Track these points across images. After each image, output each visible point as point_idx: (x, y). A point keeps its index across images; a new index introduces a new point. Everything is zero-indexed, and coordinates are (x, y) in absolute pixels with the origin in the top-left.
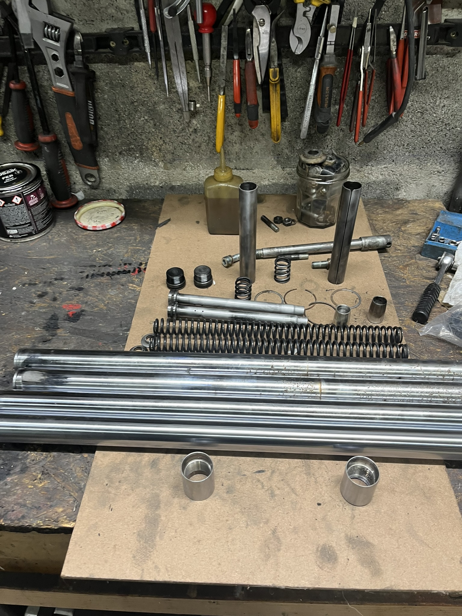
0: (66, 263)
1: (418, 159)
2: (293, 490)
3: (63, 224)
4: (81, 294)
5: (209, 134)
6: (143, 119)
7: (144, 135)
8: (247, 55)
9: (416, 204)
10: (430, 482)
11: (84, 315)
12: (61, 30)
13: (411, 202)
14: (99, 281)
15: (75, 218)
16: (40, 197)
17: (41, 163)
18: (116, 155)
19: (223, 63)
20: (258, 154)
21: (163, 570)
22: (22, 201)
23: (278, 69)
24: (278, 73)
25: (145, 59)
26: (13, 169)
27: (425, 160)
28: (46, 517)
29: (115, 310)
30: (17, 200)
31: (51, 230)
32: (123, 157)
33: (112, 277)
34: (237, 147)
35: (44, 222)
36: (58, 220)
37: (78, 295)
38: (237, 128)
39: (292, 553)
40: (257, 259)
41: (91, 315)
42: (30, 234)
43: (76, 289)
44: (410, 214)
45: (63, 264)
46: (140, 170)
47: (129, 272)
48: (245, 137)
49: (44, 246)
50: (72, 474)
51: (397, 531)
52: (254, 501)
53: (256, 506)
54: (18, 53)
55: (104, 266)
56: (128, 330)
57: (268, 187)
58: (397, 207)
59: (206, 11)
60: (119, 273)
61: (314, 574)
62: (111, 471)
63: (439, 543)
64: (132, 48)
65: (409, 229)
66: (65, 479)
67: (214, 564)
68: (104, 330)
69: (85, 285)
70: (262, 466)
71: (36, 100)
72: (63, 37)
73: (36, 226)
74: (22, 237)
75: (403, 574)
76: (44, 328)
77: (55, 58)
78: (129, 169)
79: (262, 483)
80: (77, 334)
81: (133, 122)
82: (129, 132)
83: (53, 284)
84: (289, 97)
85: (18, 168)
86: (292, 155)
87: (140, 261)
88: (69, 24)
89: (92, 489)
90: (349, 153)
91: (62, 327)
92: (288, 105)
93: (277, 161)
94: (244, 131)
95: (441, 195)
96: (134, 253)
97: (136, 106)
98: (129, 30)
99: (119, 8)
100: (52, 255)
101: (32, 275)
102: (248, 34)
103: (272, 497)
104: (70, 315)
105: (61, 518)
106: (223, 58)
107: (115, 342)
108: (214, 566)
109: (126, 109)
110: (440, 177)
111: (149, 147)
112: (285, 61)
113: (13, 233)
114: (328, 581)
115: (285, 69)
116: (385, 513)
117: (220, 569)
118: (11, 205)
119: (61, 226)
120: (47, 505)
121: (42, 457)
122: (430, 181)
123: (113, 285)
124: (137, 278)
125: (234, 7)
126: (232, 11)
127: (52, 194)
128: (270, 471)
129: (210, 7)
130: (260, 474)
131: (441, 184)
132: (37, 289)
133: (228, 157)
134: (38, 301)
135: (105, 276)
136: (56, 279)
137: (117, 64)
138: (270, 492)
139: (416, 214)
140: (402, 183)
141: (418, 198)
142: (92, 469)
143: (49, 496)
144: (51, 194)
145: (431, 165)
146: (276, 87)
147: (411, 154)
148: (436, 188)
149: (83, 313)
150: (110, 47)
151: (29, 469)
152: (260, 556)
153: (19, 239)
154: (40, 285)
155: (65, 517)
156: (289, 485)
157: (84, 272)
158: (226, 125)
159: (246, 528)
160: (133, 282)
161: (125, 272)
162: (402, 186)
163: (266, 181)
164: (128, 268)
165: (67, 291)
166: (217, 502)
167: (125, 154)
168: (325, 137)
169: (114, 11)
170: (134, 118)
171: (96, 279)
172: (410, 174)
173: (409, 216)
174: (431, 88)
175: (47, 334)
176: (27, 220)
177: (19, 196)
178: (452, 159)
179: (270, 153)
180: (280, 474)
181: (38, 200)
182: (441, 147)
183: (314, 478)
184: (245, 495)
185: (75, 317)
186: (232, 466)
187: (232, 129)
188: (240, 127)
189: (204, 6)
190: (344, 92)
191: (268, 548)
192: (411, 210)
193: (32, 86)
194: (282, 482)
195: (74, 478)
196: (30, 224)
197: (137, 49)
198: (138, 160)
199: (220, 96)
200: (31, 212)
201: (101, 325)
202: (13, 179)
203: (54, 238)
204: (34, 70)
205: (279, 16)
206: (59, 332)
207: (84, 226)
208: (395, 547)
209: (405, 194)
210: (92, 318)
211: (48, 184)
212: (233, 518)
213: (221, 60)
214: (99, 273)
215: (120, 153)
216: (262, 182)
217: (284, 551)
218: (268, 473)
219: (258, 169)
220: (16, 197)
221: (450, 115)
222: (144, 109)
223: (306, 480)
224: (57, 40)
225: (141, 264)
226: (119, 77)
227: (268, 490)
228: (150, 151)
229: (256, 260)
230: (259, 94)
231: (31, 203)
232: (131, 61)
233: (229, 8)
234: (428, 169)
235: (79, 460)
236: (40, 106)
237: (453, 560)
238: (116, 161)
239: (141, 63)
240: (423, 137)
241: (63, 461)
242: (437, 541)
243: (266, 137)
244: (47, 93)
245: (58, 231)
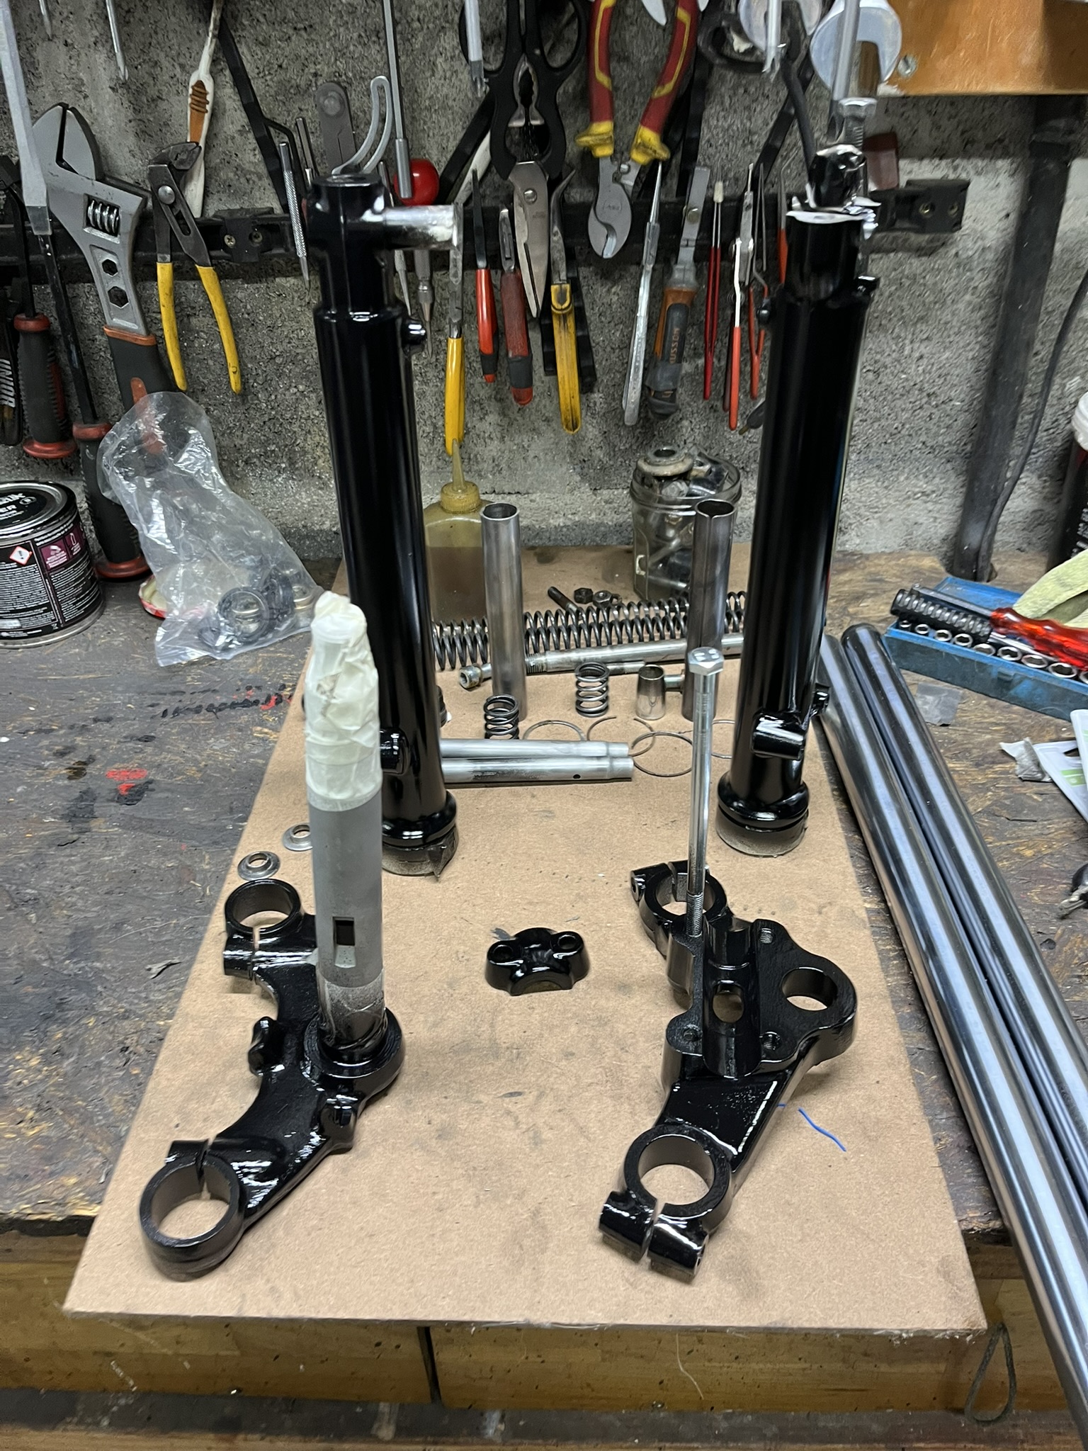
0: (120, 689)
1: (879, 467)
2: (582, 1130)
3: (119, 610)
4: (149, 750)
5: (434, 420)
6: (295, 390)
7: (298, 423)
8: (503, 260)
9: (883, 562)
10: (878, 1108)
11: (153, 790)
12: (120, 211)
13: (871, 559)
14: (190, 721)
15: (140, 594)
16: (72, 552)
17: (77, 486)
18: (238, 466)
19: (455, 275)
20: (539, 460)
21: (288, 1295)
22: (32, 556)
23: (568, 287)
24: (568, 294)
25: (297, 272)
26: (17, 494)
27: (893, 470)
28: (39, 1197)
29: (222, 780)
30: (21, 555)
31: (93, 623)
32: (252, 470)
33: (219, 714)
34: (494, 448)
35: (79, 604)
36: (110, 602)
37: (142, 751)
38: (493, 406)
39: (571, 1255)
40: (529, 674)
41: (168, 790)
42: (47, 630)
43: (139, 740)
44: (866, 580)
45: (114, 690)
46: (288, 496)
47: (256, 702)
48: (511, 424)
49: (76, 654)
50: (103, 1108)
51: (802, 1207)
52: (495, 1153)
53: (500, 1164)
54: (32, 257)
55: (204, 692)
56: (245, 819)
57: (565, 530)
58: (841, 568)
59: (416, 175)
60: (234, 705)
61: (616, 1296)
62: (188, 1100)
63: (893, 1230)
64: (271, 250)
65: (865, 610)
66: (87, 1119)
67: (400, 1280)
68: (193, 819)
69: (159, 731)
70: (518, 1084)
71: (70, 353)
72: (127, 226)
73: (61, 612)
74: (31, 636)
75: (809, 1295)
76: (63, 817)
77: (110, 267)
78: (266, 495)
79: (516, 1118)
80: (134, 829)
81: (273, 397)
82: (266, 418)
83: (88, 730)
84: (598, 344)
85: (27, 492)
86: (611, 463)
87: (282, 682)
88: (137, 200)
89: (142, 1136)
90: (731, 456)
91: (101, 816)
92: (596, 358)
93: (581, 475)
94: (506, 412)
95: (935, 541)
96: (270, 665)
97: (279, 365)
98: (263, 214)
99: (243, 170)
100: (90, 672)
101: (45, 713)
102: (504, 219)
103: (536, 1144)
104: (124, 792)
105: (73, 1197)
106: (455, 266)
107: (215, 843)
108: (400, 1284)
109: (260, 372)
110: (928, 504)
111: (308, 448)
112: (584, 272)
113: (9, 627)
114: (647, 1310)
115: (586, 288)
116: (777, 1171)
117: (412, 1290)
118: (8, 566)
119: (116, 615)
120: (44, 1171)
121: (40, 1077)
122: (909, 514)
123: (219, 730)
124: (272, 714)
125: (472, 167)
126: (469, 176)
127: (100, 552)
128: (535, 1093)
129: (426, 167)
130: (514, 1099)
131: (932, 520)
132: (55, 740)
133: (475, 468)
134: (54, 765)
135: (204, 711)
136: (96, 720)
137: (240, 281)
138: (531, 1134)
139: (881, 581)
140: (849, 517)
141: (887, 551)
142: (147, 1096)
143: (49, 1153)
144: (96, 551)
145: (907, 478)
146: (565, 321)
147: (862, 457)
148: (923, 528)
149: (150, 786)
150: (225, 247)
151: (8, 1101)
152: (500, 1262)
153: (21, 641)
154: (62, 732)
155: (81, 1194)
156: (573, 1120)
157: (158, 704)
158: (469, 400)
159: (476, 1207)
160: (262, 723)
161: (246, 704)
162: (850, 524)
163: (559, 517)
164: (253, 695)
165: (119, 742)
166: (415, 1157)
167: (257, 463)
168: (678, 423)
169: (231, 175)
170: (276, 389)
171: (182, 718)
172: (863, 499)
173: (864, 586)
174: (890, 320)
175: (70, 830)
176: (39, 598)
177: (25, 546)
178: (949, 466)
179: (565, 458)
180: (557, 1098)
181: (68, 556)
182: (924, 443)
183: (630, 1105)
184: (478, 1142)
185: (134, 795)
186: (453, 1085)
187: (482, 409)
188: (499, 405)
189: (413, 165)
190: (712, 332)
191: (521, 1247)
192: (870, 573)
193: (62, 324)
194: (559, 1116)
195: (106, 1116)
196: (48, 607)
197: (282, 251)
198: (284, 476)
199: (451, 341)
200: (51, 583)
201: (186, 809)
202: (14, 513)
203: (99, 638)
204: (65, 292)
205: (564, 183)
206: (94, 824)
207: (157, 611)
208: (795, 1240)
209: (858, 541)
210: (169, 795)
211: (91, 531)
212: (447, 1189)
213: (452, 271)
214: (191, 707)
215: (247, 463)
216: (551, 521)
217: (555, 1252)
218: (531, 1098)
219: (542, 492)
220: (19, 549)
221: (935, 375)
222: (297, 370)
223: (610, 1109)
224: (114, 232)
225: (284, 687)
226: (245, 307)
227: (528, 1130)
228: (309, 456)
229: (528, 678)
230: (536, 337)
231: (52, 562)
232: (267, 275)
233: (465, 169)
234: (900, 488)
235: (120, 1079)
236: (76, 365)
237: (924, 1266)
238: (238, 479)
239: (288, 279)
240: (883, 422)
241: (85, 1083)
242: (888, 1228)
243: (554, 424)
244: (94, 340)
245: (106, 625)
